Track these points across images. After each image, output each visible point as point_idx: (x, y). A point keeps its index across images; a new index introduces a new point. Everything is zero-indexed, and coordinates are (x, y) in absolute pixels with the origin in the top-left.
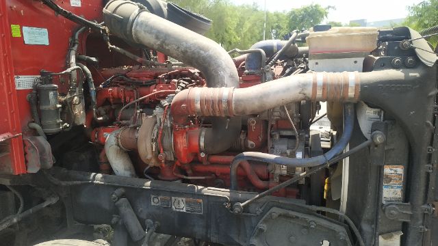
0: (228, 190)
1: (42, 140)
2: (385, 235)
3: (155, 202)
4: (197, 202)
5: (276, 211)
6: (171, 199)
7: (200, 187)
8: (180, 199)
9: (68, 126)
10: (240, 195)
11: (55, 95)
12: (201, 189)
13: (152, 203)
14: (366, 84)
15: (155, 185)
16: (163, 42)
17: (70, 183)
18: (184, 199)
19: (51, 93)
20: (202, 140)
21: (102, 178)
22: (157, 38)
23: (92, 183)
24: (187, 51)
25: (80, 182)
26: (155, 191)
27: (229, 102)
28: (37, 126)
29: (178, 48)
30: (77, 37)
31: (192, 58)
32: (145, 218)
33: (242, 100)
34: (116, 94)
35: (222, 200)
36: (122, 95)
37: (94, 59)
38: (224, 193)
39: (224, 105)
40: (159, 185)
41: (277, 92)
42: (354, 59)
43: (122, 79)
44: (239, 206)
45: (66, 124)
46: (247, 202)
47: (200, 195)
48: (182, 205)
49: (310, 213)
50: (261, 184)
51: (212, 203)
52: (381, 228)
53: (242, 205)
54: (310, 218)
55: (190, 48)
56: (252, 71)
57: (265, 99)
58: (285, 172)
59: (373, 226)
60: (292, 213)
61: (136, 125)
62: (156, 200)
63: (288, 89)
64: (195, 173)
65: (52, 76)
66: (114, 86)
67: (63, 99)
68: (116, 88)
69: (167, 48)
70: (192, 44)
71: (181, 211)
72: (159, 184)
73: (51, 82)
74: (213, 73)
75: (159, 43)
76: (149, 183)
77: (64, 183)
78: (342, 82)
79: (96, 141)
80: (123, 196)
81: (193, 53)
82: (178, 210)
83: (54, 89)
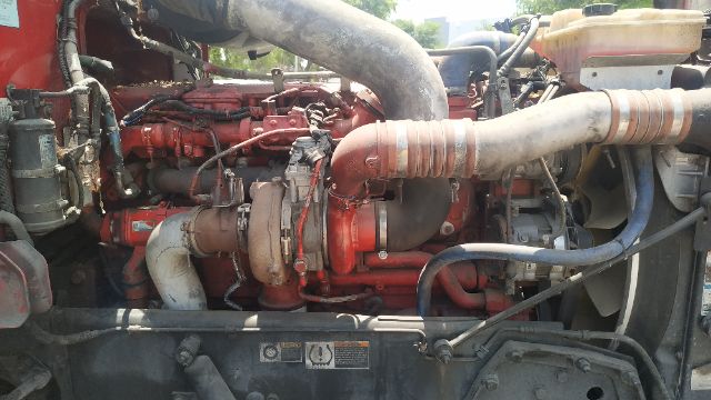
0: (420, 318)
1: (24, 248)
2: (704, 368)
3: (268, 355)
4: (359, 347)
5: (519, 348)
6: (304, 346)
7: (363, 318)
8: (323, 344)
9: (78, 212)
10: (444, 325)
11: (51, 142)
12: (366, 322)
13: (262, 359)
14: (702, 112)
15: (270, 322)
16: (301, 27)
17: (77, 337)
18: (331, 344)
19: (43, 140)
20: (383, 225)
21: (144, 318)
22: (287, 17)
23: (124, 332)
24: (353, 48)
25: (95, 333)
26: (269, 335)
27: (469, 149)
28: (12, 218)
29: (334, 40)
30: (71, 14)
31: (364, 61)
32: (247, 390)
33: (495, 145)
34: (159, 138)
35: (409, 338)
36: (174, 139)
37: (108, 64)
38: (411, 323)
39: (459, 156)
40: (277, 322)
41: (555, 127)
42: (658, 68)
43: (173, 107)
44: (446, 346)
45: (73, 208)
46: (461, 337)
47: (365, 333)
48: (327, 356)
49: (572, 344)
50: (470, 299)
51: (388, 345)
52: (695, 356)
53: (452, 343)
54: (576, 354)
55: (359, 40)
56: (456, 89)
57: (534, 142)
58: (531, 276)
59: (680, 355)
60: (545, 348)
61: (233, 202)
62: (271, 353)
63: (571, 122)
64: (338, 290)
65: (41, 98)
66: (156, 122)
67: (63, 152)
68: (159, 127)
69: (308, 39)
70: (365, 32)
71: (326, 367)
72: (276, 320)
73: (40, 113)
74: (408, 92)
75: (290, 28)
76: (254, 319)
77: (64, 341)
78: (661, 107)
79: (116, 240)
80: (201, 351)
81: (367, 50)
82: (320, 367)
83: (48, 130)
